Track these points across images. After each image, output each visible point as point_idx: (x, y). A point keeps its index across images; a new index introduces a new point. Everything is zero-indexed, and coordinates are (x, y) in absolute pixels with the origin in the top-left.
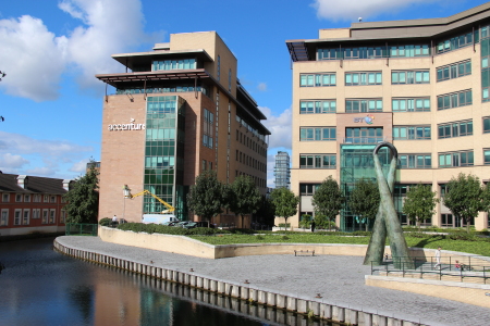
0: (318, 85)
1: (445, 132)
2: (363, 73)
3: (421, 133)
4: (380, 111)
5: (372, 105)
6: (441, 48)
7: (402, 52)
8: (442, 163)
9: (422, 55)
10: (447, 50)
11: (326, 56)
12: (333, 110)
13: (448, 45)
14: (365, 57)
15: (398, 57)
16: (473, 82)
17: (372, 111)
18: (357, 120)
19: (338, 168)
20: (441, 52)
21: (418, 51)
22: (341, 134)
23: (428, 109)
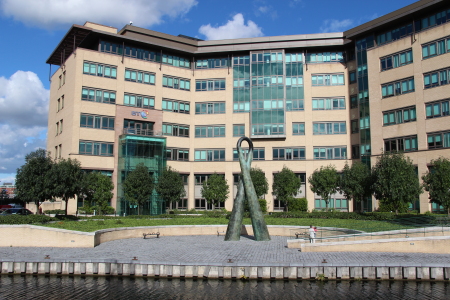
0: (100, 75)
1: (201, 132)
2: (140, 72)
3: (182, 132)
4: (152, 108)
5: (146, 102)
6: (199, 64)
7: (170, 61)
8: (198, 158)
9: (184, 67)
10: (205, 67)
11: (108, 49)
12: (113, 101)
13: (205, 63)
14: (142, 58)
15: (167, 64)
16: (226, 96)
17: (146, 107)
18: (134, 113)
19: (117, 156)
20: (199, 68)
21: (182, 63)
22: (119, 124)
23: (187, 112)
